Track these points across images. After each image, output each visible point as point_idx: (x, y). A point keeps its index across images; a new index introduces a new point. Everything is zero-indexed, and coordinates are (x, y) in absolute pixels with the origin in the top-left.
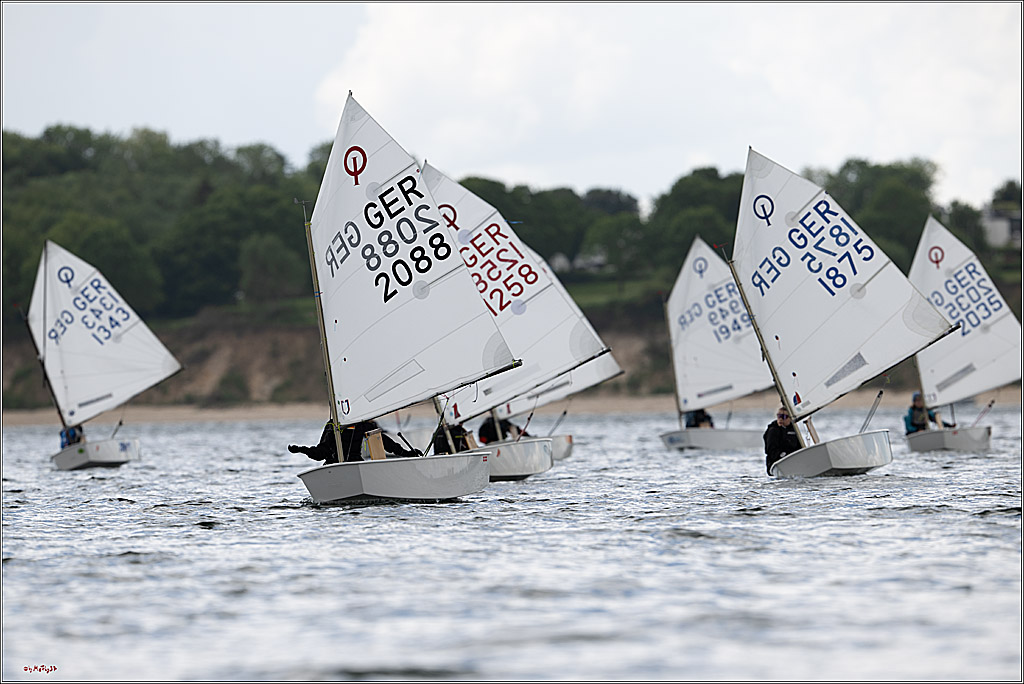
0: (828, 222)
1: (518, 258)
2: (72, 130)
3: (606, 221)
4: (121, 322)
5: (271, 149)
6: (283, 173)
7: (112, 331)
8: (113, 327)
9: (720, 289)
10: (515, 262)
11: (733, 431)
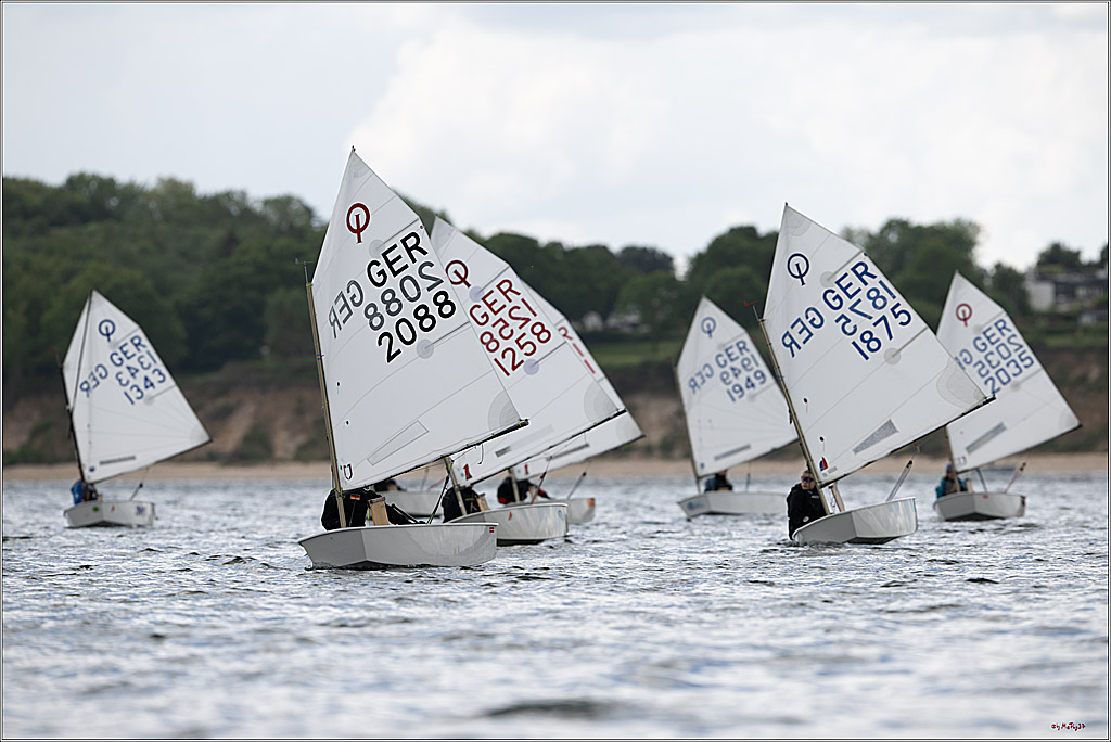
0: (866, 284)
1: (531, 316)
2: (95, 178)
3: (640, 280)
4: (156, 384)
5: (299, 201)
6: (311, 226)
7: (146, 392)
8: (147, 387)
9: (731, 347)
10: (528, 320)
11: (751, 494)
